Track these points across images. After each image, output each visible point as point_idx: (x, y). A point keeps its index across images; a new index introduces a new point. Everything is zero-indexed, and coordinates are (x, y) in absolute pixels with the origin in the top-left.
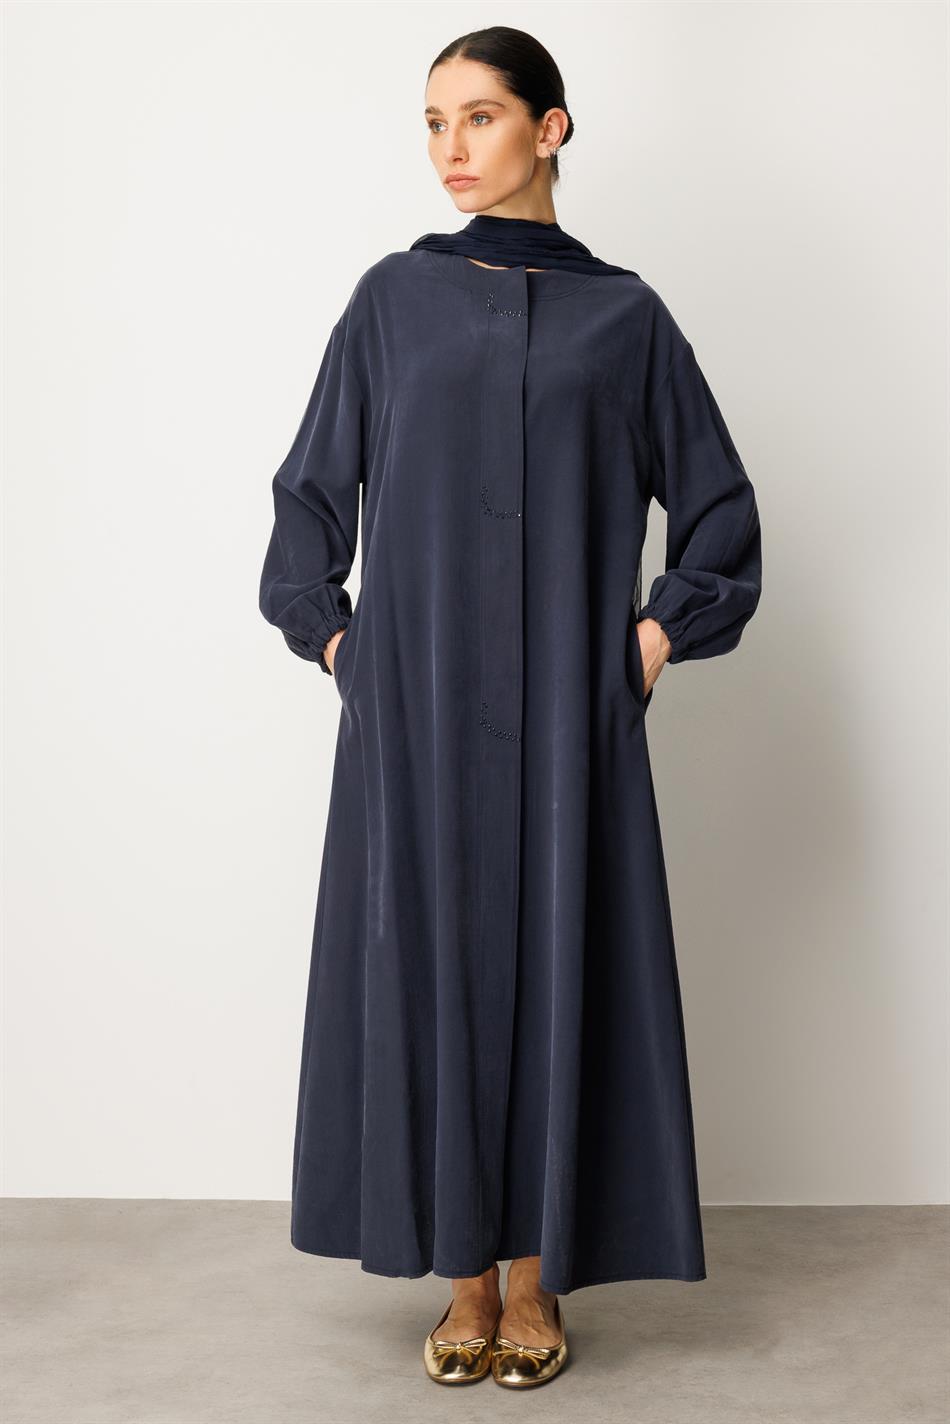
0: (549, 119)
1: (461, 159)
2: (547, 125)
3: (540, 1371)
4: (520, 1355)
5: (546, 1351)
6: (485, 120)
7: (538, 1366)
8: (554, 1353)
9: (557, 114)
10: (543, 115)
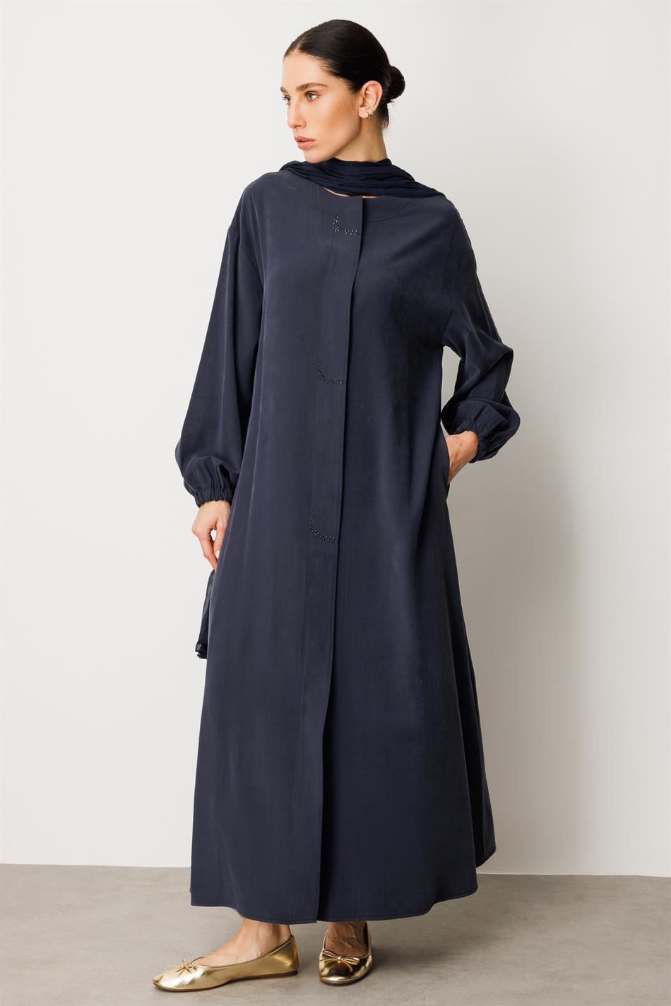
0: (366, 89)
1: (300, 126)
2: (366, 94)
3: (353, 974)
4: (339, 962)
5: (357, 959)
6: (314, 97)
7: (351, 970)
8: (363, 962)
9: (373, 85)
10: (361, 87)
